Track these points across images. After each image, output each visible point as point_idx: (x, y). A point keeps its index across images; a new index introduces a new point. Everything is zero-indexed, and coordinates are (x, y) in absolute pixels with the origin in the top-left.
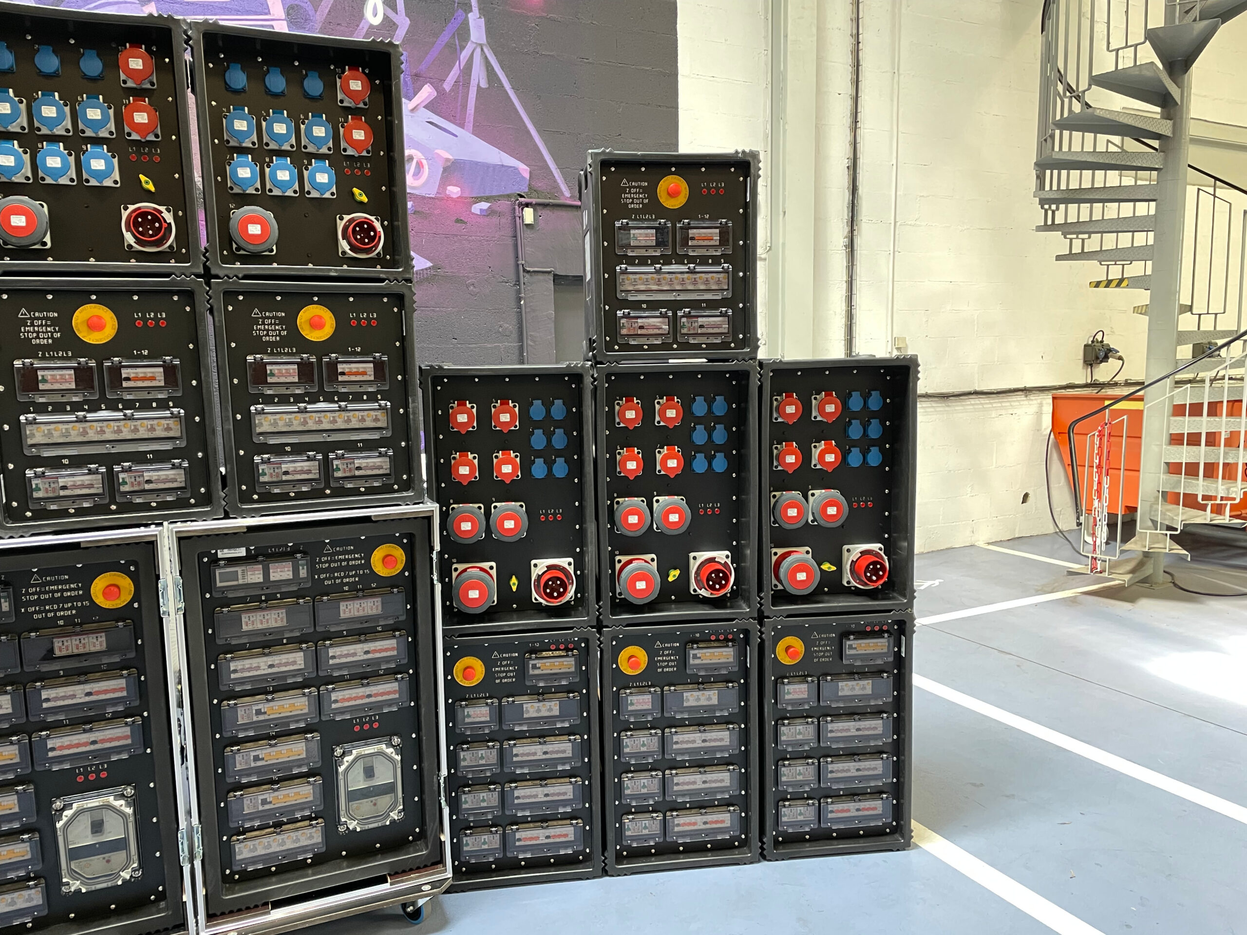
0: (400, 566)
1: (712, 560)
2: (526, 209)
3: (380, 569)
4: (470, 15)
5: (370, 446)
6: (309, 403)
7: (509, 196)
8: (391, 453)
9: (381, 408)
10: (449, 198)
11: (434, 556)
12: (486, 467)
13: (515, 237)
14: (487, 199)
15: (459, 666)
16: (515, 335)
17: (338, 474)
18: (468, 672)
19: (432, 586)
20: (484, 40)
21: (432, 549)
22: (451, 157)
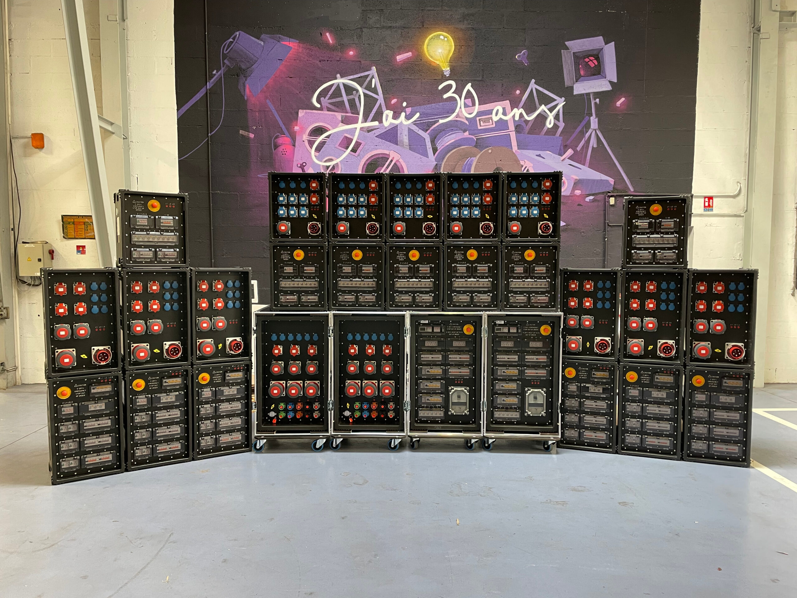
0: (549, 333)
1: (667, 343)
2: (611, 198)
3: (543, 333)
4: (591, 118)
5: (543, 293)
6: (526, 279)
7: (603, 193)
8: (549, 296)
9: (547, 281)
10: (575, 195)
11: (561, 329)
12: (581, 303)
13: (605, 210)
14: (593, 195)
15: (567, 370)
16: (601, 255)
17: (532, 301)
18: (569, 373)
19: (560, 339)
20: (597, 127)
21: (560, 327)
22: (578, 178)
